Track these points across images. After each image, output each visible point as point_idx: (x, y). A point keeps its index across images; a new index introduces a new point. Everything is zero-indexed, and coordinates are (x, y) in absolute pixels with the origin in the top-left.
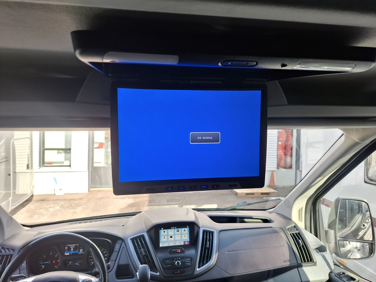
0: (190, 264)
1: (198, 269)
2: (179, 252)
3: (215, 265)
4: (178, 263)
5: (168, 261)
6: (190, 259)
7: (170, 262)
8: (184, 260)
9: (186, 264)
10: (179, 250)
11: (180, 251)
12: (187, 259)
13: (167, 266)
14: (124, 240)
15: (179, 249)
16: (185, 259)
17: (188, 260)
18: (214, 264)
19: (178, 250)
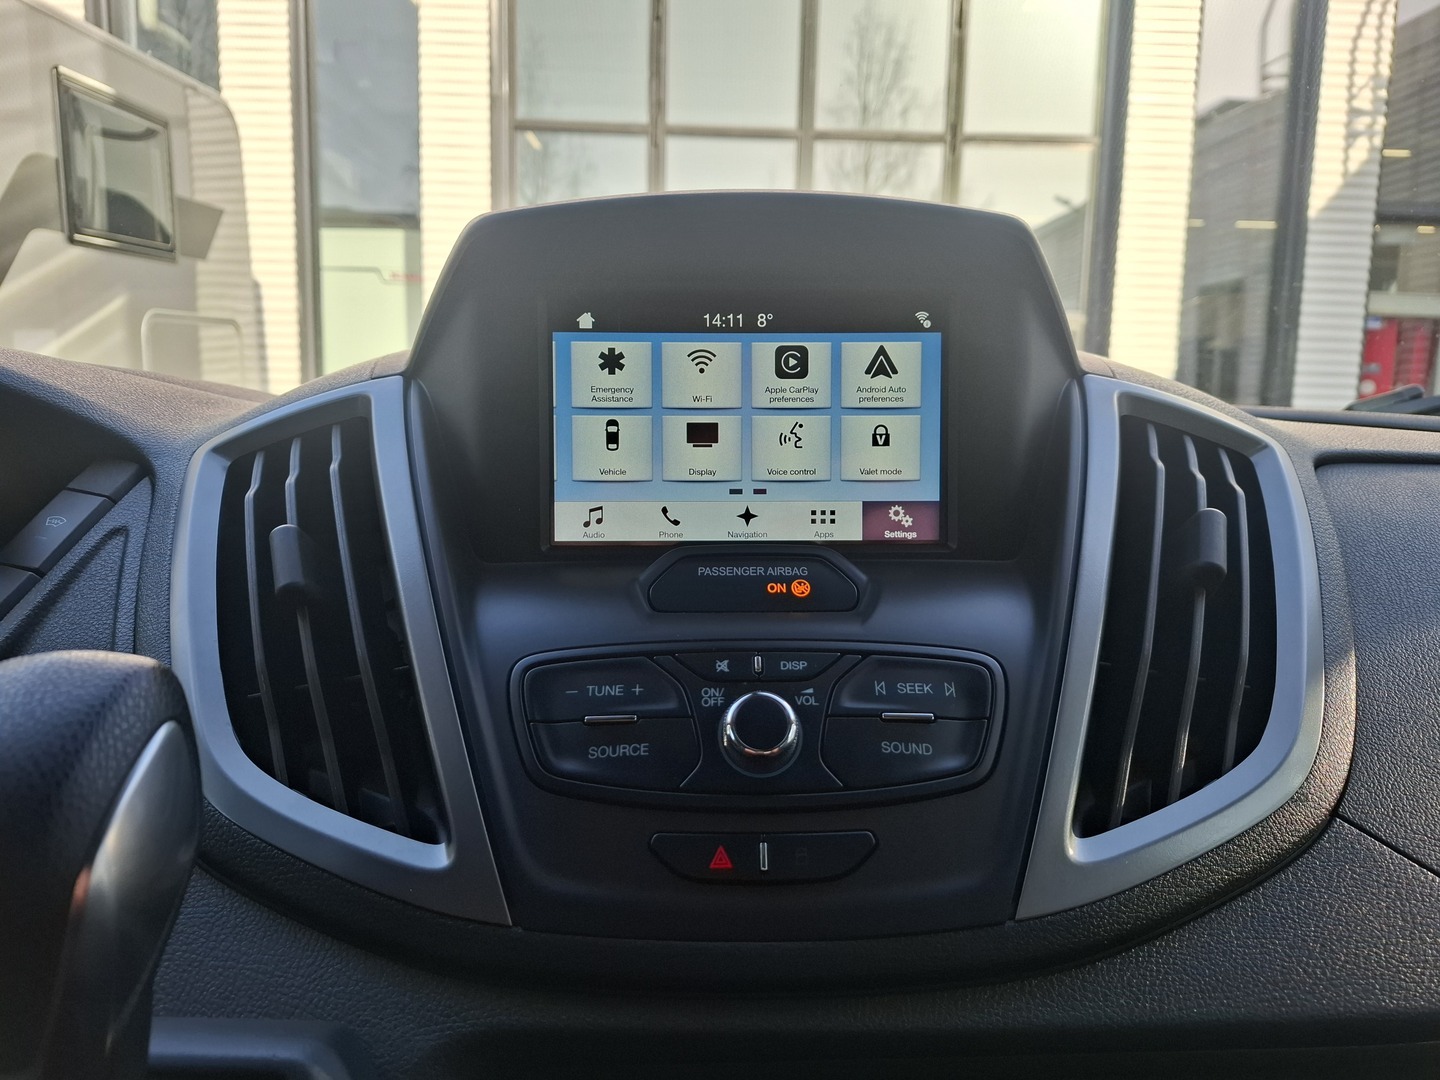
0: (952, 763)
1: (1075, 849)
2: (788, 602)
3: (1334, 813)
4: (761, 724)
5: (616, 691)
6: (950, 690)
7: (641, 699)
8: (856, 697)
9: (887, 747)
10: (788, 581)
11: (801, 589)
12: (906, 688)
13: (595, 753)
14: (157, 463)
15: (803, 571)
16: (880, 688)
17: (913, 701)
18: (1332, 799)
19: (787, 571)
